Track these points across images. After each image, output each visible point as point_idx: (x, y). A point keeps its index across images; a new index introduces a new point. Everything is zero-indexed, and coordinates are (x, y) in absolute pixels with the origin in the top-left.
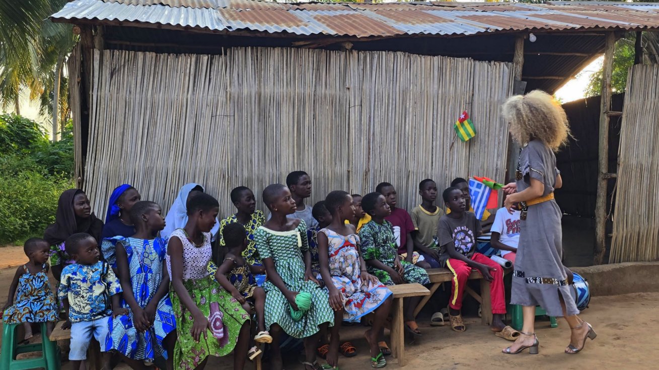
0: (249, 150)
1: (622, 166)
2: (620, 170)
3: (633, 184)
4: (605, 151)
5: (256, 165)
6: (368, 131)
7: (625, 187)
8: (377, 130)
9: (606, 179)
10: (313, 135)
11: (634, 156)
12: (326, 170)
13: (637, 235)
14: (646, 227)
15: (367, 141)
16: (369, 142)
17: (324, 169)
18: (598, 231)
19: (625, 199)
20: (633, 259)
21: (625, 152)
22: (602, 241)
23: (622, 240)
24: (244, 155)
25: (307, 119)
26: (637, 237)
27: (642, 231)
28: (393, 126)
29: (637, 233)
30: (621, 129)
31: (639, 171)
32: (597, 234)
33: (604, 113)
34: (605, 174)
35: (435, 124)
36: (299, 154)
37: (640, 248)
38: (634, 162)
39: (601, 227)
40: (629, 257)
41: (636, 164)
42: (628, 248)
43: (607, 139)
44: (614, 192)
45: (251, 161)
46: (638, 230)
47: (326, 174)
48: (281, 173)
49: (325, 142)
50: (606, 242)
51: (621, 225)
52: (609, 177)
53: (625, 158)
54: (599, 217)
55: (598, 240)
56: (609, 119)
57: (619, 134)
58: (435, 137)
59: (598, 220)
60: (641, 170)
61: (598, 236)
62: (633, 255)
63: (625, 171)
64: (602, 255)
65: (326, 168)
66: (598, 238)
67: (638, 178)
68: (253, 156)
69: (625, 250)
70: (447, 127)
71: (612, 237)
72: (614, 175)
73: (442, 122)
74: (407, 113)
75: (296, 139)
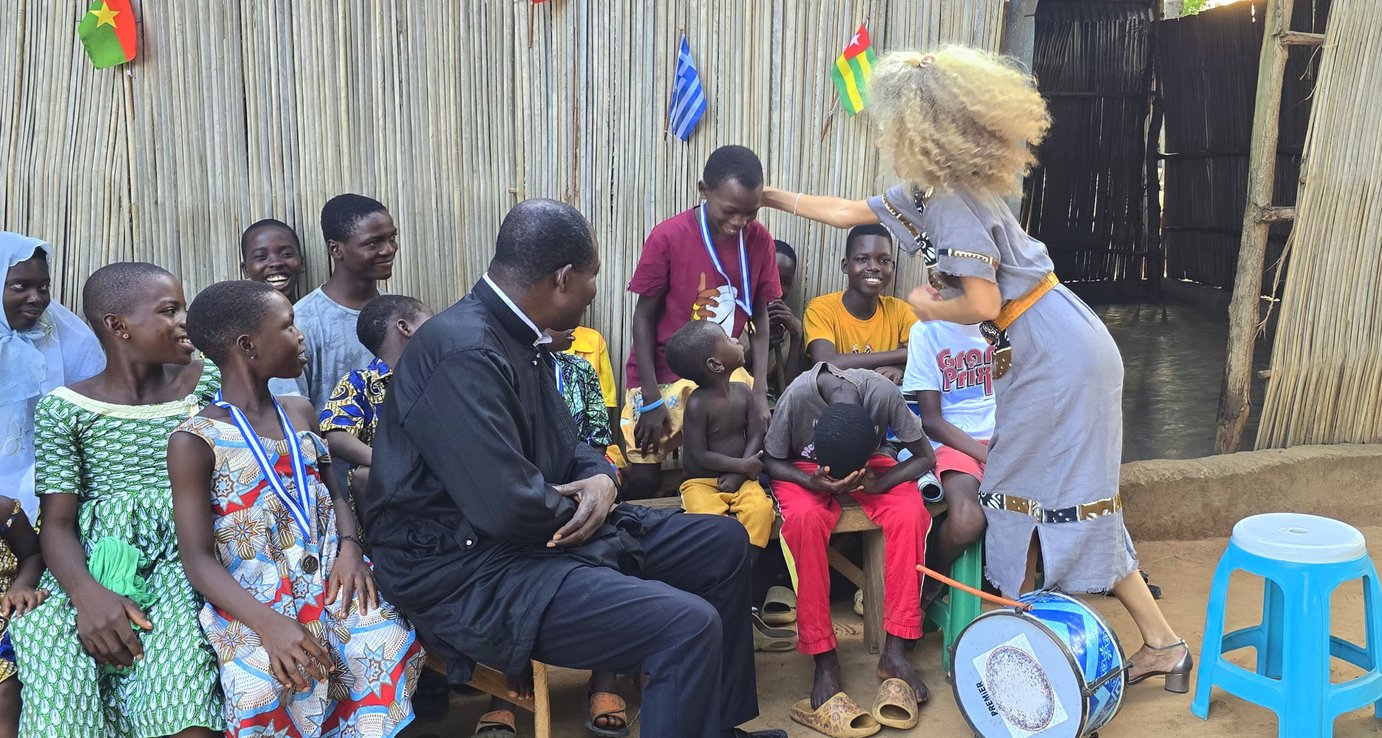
0: (193, 126)
1: (1312, 188)
2: (1305, 197)
3: (1337, 237)
4: (1267, 144)
5: (218, 170)
6: (570, 76)
7: (1315, 247)
8: (601, 73)
9: (1266, 222)
10: (400, 82)
11: (1348, 159)
12: (445, 190)
13: (1337, 375)
14: (1364, 354)
15: (570, 105)
16: (576, 110)
17: (439, 185)
18: (1233, 363)
19: (1312, 279)
20: (1320, 440)
21: (1324, 149)
22: (1242, 389)
23: (1295, 387)
24: (178, 141)
25: (378, 35)
26: (1336, 381)
27: (1349, 364)
28: (649, 63)
29: (1337, 370)
30: (1318, 84)
31: (1357, 203)
32: (1230, 370)
33: (1275, 35)
34: (1264, 209)
35: (777, 59)
36: (354, 141)
37: (1342, 407)
38: (1344, 176)
39: (1242, 352)
40: (1310, 430)
41: (1350, 185)
42: (1308, 407)
43: (1277, 113)
44: (1283, 258)
45: (203, 159)
46: (1339, 364)
47: (445, 201)
48: (299, 194)
49: (437, 106)
50: (1252, 392)
51: (1296, 349)
52: (1274, 218)
53: (1321, 166)
54: (1238, 325)
55: (1230, 386)
56: (1286, 54)
57: (1311, 99)
58: (776, 98)
59: (1234, 332)
60: (1363, 199)
61: (1232, 374)
62: (1321, 428)
63: (1317, 202)
64: (1238, 426)
65: (444, 182)
66: (1231, 379)
67: (1353, 221)
68: (208, 143)
69: (1301, 414)
70: (814, 69)
71: (1269, 378)
72: (1286, 213)
73: (800, 54)
74: (693, 23)
75: (343, 94)
